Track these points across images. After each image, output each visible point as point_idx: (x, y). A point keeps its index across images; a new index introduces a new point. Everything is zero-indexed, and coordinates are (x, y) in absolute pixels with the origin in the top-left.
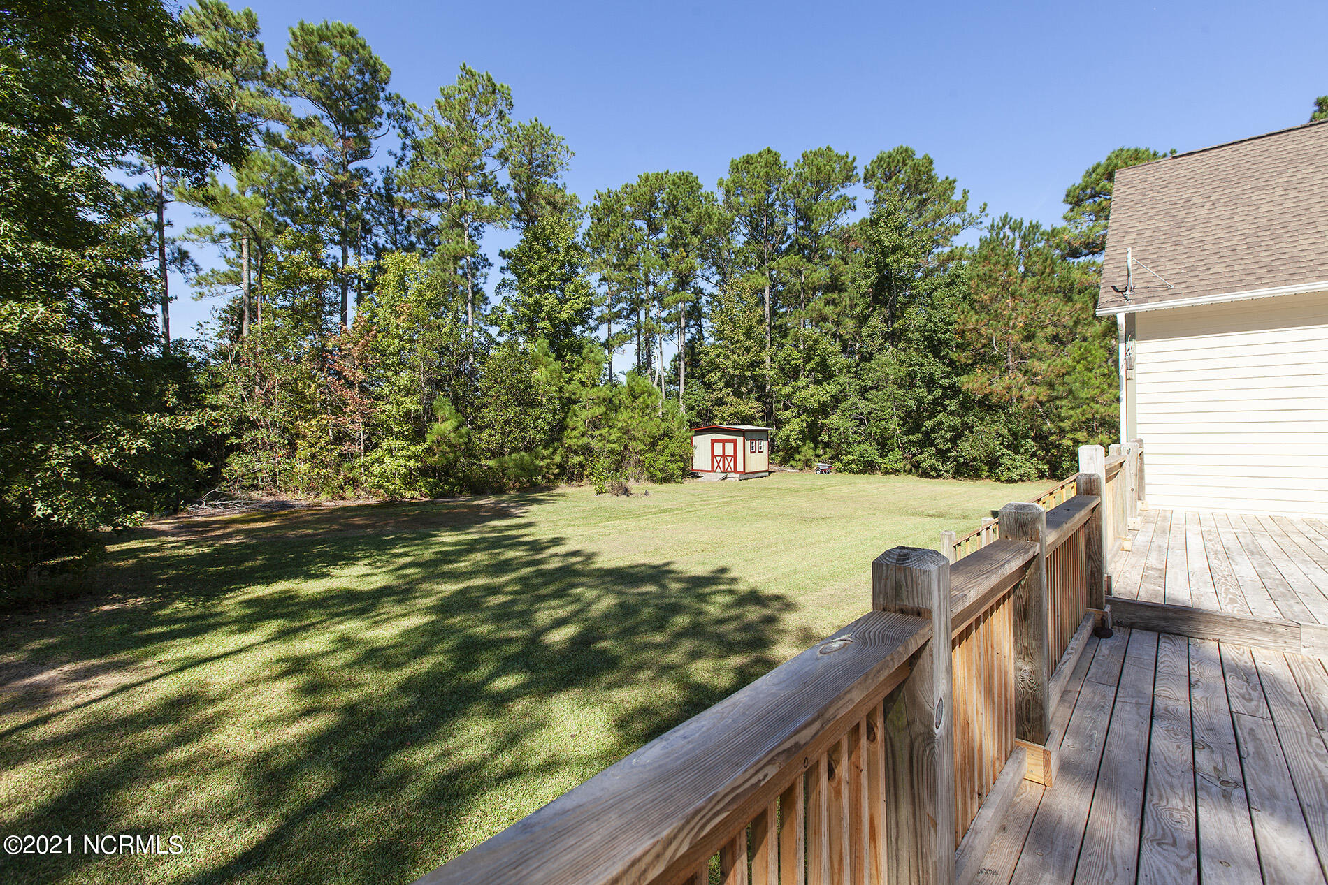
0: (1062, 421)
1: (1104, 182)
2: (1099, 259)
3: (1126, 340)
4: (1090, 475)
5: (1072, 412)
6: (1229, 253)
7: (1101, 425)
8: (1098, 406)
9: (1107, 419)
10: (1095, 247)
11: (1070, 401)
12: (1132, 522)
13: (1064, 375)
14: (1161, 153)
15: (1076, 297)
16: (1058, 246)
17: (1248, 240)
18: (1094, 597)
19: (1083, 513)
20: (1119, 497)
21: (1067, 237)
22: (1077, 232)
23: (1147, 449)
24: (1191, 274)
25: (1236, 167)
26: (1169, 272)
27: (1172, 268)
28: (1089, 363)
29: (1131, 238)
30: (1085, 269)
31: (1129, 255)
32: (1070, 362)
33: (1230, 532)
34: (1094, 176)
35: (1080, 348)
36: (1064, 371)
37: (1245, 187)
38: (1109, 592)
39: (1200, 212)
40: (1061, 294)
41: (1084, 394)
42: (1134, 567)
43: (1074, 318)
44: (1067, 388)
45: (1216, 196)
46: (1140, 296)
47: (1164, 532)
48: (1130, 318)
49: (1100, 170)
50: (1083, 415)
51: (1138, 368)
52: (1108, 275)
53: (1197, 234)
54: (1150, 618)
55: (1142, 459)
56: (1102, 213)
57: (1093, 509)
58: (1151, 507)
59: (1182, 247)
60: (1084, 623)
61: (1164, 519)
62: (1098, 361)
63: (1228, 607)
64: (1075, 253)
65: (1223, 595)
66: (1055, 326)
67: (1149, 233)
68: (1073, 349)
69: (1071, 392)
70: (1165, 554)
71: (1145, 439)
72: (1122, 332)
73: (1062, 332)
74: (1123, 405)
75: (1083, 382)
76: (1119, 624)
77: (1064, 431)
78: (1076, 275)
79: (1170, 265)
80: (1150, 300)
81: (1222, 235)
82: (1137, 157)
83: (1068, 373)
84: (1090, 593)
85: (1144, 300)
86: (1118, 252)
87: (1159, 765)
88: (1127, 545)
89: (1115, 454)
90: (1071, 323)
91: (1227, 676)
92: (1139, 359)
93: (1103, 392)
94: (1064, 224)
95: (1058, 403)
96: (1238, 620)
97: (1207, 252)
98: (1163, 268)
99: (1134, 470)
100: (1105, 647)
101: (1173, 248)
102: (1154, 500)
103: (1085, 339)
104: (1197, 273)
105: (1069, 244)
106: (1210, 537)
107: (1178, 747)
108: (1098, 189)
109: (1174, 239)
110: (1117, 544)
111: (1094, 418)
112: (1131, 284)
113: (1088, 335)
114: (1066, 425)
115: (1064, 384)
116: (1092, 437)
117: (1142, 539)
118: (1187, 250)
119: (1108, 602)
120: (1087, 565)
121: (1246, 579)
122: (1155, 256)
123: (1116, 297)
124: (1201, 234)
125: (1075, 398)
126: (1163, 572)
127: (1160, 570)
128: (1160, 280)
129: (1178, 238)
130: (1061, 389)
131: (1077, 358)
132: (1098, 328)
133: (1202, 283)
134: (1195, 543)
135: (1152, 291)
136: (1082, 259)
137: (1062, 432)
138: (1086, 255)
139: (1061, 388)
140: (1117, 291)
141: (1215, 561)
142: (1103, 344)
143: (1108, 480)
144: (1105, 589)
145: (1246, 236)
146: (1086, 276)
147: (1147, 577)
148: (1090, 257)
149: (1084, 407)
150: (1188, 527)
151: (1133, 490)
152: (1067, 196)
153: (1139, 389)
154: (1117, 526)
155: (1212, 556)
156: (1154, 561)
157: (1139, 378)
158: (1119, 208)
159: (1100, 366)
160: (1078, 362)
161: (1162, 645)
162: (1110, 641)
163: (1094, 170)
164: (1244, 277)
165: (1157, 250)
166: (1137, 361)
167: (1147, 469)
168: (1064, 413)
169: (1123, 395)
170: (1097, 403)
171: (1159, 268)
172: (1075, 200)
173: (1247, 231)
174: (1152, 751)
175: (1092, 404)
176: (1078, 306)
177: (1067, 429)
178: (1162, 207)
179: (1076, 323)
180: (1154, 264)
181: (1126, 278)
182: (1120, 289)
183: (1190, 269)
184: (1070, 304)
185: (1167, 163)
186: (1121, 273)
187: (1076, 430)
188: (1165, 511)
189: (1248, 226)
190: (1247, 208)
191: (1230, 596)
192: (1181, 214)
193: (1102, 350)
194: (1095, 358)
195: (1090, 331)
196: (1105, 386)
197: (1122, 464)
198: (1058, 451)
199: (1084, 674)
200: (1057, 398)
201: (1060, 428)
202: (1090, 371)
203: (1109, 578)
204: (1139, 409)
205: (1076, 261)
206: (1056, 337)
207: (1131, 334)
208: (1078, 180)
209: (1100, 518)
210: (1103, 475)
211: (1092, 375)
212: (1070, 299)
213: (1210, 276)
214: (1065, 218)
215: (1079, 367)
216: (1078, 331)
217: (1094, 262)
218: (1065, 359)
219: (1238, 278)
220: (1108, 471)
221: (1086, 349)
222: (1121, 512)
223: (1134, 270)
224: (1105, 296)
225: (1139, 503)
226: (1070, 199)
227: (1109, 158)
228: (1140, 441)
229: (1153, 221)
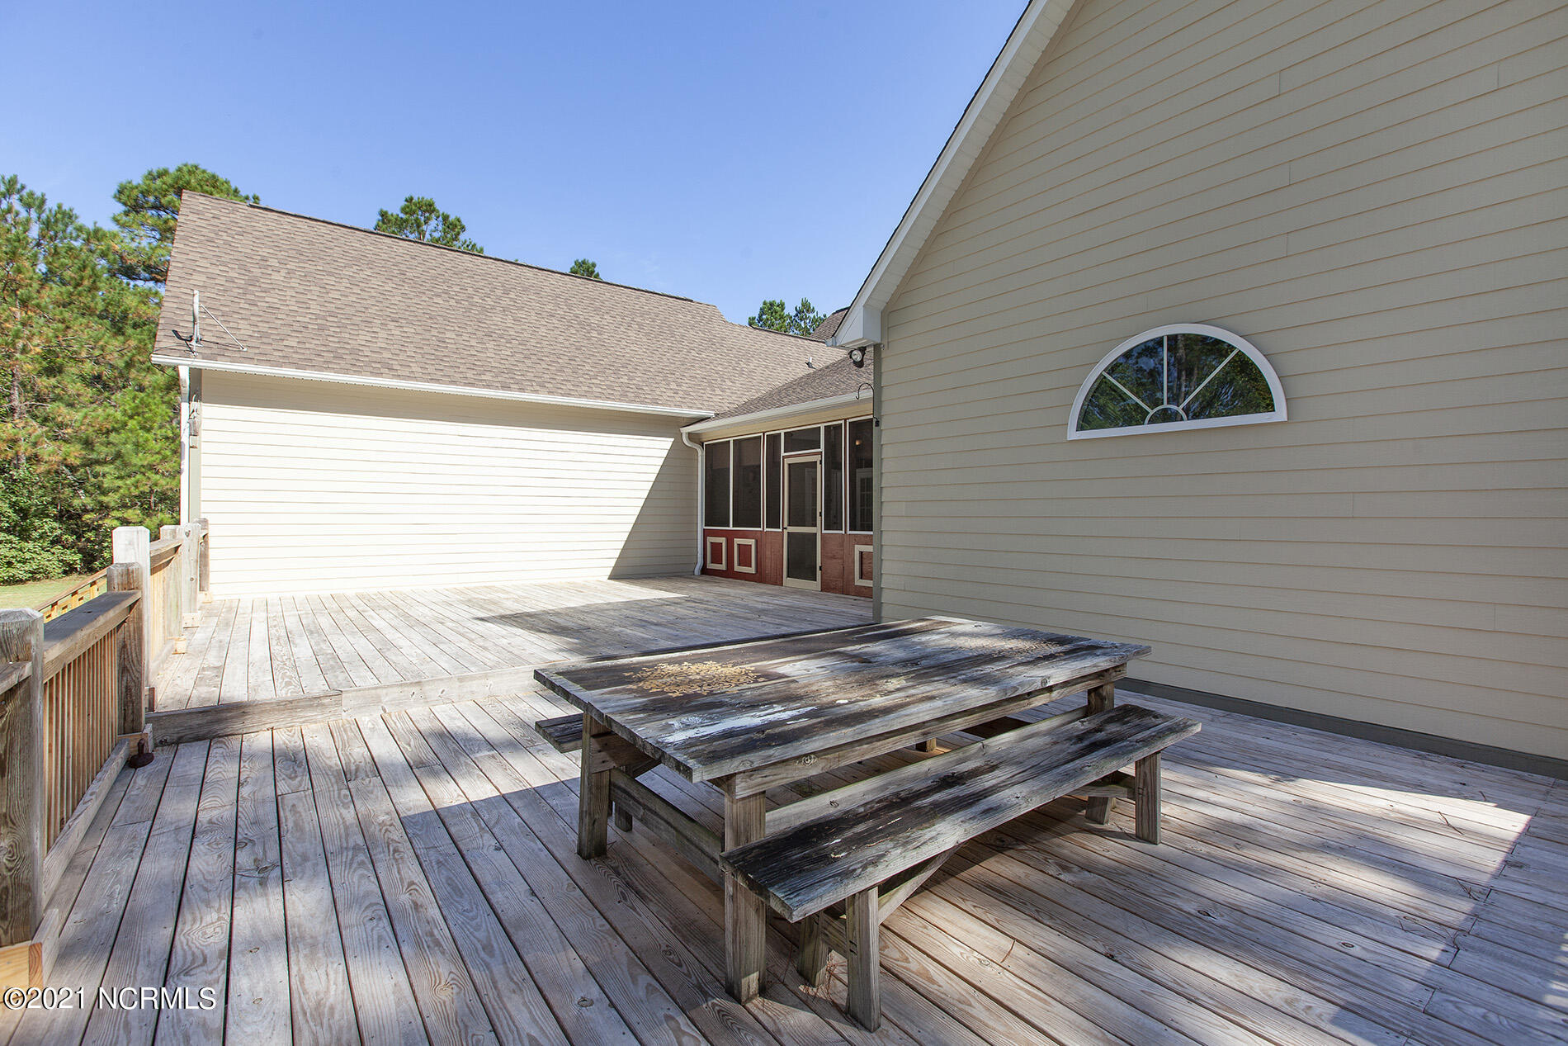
0: (104, 493)
1: (171, 197)
2: (161, 289)
3: (190, 400)
4: (128, 565)
5: (119, 483)
6: (302, 329)
7: (161, 501)
8: (158, 477)
9: (170, 493)
10: (158, 273)
11: (117, 468)
12: (188, 618)
13: (108, 432)
14: (243, 193)
15: (129, 331)
16: (103, 255)
17: (319, 321)
18: (130, 719)
19: (111, 614)
20: (172, 590)
21: (117, 248)
22: (134, 245)
23: (212, 531)
24: (264, 340)
25: (311, 243)
26: (242, 332)
27: (245, 329)
28: (147, 420)
29: (199, 279)
30: (145, 297)
31: (196, 299)
32: (119, 415)
33: (295, 615)
34: (158, 182)
35: (134, 398)
36: (109, 426)
37: (319, 268)
38: (151, 708)
39: (275, 276)
40: (107, 322)
41: (138, 460)
42: (188, 670)
43: (126, 358)
44: (113, 450)
45: (291, 266)
46: (208, 351)
47: (227, 624)
48: (196, 374)
49: (168, 180)
50: (137, 487)
51: (203, 435)
52: (169, 315)
53: (272, 299)
54: (200, 726)
55: (206, 542)
56: (167, 233)
57: (131, 607)
58: (215, 598)
59: (256, 308)
60: (113, 756)
61: (231, 608)
62: (158, 419)
63: (283, 692)
64: (130, 272)
65: (280, 680)
66: (97, 363)
67: (221, 281)
68: (124, 399)
69: (119, 455)
70: (225, 648)
71: (211, 519)
72: (185, 389)
73: (107, 373)
74: (184, 477)
75: (137, 445)
76: (163, 743)
77: (107, 507)
78: (131, 301)
79: (243, 324)
80: (219, 358)
81: (296, 309)
82: (212, 186)
83: (114, 430)
84: (124, 716)
85: (213, 357)
86: (183, 290)
87: (196, 887)
88: (181, 646)
89: (169, 537)
90: (121, 364)
91: (277, 762)
92: (205, 425)
93: (164, 459)
94: (115, 228)
95: (98, 468)
96: (291, 702)
97: (281, 322)
98: (235, 325)
99: (194, 555)
100: (141, 778)
101: (247, 306)
102: (220, 588)
103: (141, 389)
104: (270, 341)
105: (122, 257)
106: (276, 623)
107: (220, 856)
108: (164, 201)
109: (248, 296)
110: (168, 647)
111: (152, 491)
112: (197, 334)
113: (146, 383)
114: (111, 499)
115: (109, 443)
116: (149, 515)
117: (200, 636)
118: (261, 313)
119: (148, 720)
120: (120, 680)
121: (303, 659)
122: (227, 309)
123: (179, 344)
124: (276, 301)
125: (126, 465)
126: (220, 670)
127: (217, 668)
128: (230, 338)
129: (253, 297)
130: (102, 451)
131: (129, 412)
132: (160, 379)
133: (276, 353)
134: (259, 631)
135: (221, 349)
136: (140, 283)
137: (104, 509)
138: (146, 280)
139: (104, 449)
140: (180, 338)
141: (276, 647)
142: (166, 399)
143: (153, 571)
144: (145, 704)
145: (318, 317)
146: (145, 308)
147: (201, 679)
148: (151, 284)
149: (139, 476)
150: (253, 615)
151: (192, 579)
152: (120, 192)
153: (204, 459)
154: (169, 626)
155: (274, 642)
156: (212, 659)
157: (204, 447)
158: (185, 238)
159: (161, 428)
160: (131, 417)
161: (213, 752)
162: (149, 768)
163: (160, 175)
164: (313, 357)
165: (229, 303)
166: (203, 427)
167: (212, 554)
168: (107, 483)
169: (185, 466)
170: (157, 473)
171: (231, 325)
172: (134, 202)
173: (318, 312)
174: (189, 875)
175: (149, 474)
176: (133, 343)
177: (112, 504)
178: (237, 256)
179: (129, 365)
180: (226, 318)
181: (191, 325)
182: (184, 336)
183: (264, 335)
184: (121, 338)
185: (243, 207)
186: (186, 318)
187: (124, 506)
188: (231, 601)
189: (318, 307)
190: (318, 289)
191: (287, 680)
192: (257, 271)
193: (164, 406)
194: (155, 414)
195: (148, 380)
196: (168, 453)
197: (177, 548)
198: (97, 535)
199: (109, 821)
200: (98, 462)
201: (101, 503)
202: (148, 430)
203: (152, 690)
204: (204, 483)
205: (132, 283)
206: (98, 378)
207: (196, 394)
208: (137, 179)
209: (140, 618)
210: (146, 565)
211: (150, 436)
212: (120, 332)
213: (283, 348)
214: (116, 220)
215: (132, 424)
216: (132, 376)
217: (157, 293)
218: (111, 411)
219: (308, 357)
220: (153, 559)
221: (142, 401)
222: (174, 607)
223: (200, 318)
224: (164, 340)
225: (201, 596)
226: (124, 198)
227: (180, 170)
228: (205, 521)
229: (227, 269)
